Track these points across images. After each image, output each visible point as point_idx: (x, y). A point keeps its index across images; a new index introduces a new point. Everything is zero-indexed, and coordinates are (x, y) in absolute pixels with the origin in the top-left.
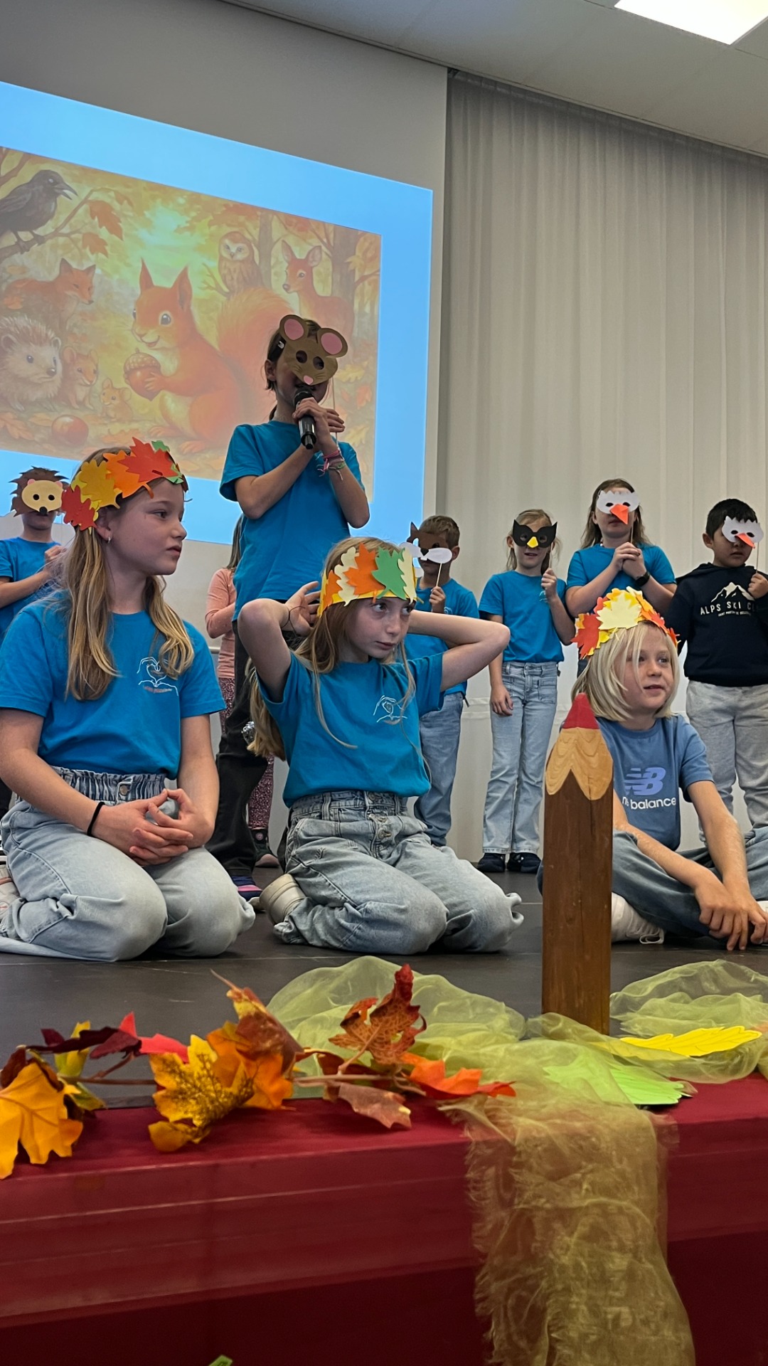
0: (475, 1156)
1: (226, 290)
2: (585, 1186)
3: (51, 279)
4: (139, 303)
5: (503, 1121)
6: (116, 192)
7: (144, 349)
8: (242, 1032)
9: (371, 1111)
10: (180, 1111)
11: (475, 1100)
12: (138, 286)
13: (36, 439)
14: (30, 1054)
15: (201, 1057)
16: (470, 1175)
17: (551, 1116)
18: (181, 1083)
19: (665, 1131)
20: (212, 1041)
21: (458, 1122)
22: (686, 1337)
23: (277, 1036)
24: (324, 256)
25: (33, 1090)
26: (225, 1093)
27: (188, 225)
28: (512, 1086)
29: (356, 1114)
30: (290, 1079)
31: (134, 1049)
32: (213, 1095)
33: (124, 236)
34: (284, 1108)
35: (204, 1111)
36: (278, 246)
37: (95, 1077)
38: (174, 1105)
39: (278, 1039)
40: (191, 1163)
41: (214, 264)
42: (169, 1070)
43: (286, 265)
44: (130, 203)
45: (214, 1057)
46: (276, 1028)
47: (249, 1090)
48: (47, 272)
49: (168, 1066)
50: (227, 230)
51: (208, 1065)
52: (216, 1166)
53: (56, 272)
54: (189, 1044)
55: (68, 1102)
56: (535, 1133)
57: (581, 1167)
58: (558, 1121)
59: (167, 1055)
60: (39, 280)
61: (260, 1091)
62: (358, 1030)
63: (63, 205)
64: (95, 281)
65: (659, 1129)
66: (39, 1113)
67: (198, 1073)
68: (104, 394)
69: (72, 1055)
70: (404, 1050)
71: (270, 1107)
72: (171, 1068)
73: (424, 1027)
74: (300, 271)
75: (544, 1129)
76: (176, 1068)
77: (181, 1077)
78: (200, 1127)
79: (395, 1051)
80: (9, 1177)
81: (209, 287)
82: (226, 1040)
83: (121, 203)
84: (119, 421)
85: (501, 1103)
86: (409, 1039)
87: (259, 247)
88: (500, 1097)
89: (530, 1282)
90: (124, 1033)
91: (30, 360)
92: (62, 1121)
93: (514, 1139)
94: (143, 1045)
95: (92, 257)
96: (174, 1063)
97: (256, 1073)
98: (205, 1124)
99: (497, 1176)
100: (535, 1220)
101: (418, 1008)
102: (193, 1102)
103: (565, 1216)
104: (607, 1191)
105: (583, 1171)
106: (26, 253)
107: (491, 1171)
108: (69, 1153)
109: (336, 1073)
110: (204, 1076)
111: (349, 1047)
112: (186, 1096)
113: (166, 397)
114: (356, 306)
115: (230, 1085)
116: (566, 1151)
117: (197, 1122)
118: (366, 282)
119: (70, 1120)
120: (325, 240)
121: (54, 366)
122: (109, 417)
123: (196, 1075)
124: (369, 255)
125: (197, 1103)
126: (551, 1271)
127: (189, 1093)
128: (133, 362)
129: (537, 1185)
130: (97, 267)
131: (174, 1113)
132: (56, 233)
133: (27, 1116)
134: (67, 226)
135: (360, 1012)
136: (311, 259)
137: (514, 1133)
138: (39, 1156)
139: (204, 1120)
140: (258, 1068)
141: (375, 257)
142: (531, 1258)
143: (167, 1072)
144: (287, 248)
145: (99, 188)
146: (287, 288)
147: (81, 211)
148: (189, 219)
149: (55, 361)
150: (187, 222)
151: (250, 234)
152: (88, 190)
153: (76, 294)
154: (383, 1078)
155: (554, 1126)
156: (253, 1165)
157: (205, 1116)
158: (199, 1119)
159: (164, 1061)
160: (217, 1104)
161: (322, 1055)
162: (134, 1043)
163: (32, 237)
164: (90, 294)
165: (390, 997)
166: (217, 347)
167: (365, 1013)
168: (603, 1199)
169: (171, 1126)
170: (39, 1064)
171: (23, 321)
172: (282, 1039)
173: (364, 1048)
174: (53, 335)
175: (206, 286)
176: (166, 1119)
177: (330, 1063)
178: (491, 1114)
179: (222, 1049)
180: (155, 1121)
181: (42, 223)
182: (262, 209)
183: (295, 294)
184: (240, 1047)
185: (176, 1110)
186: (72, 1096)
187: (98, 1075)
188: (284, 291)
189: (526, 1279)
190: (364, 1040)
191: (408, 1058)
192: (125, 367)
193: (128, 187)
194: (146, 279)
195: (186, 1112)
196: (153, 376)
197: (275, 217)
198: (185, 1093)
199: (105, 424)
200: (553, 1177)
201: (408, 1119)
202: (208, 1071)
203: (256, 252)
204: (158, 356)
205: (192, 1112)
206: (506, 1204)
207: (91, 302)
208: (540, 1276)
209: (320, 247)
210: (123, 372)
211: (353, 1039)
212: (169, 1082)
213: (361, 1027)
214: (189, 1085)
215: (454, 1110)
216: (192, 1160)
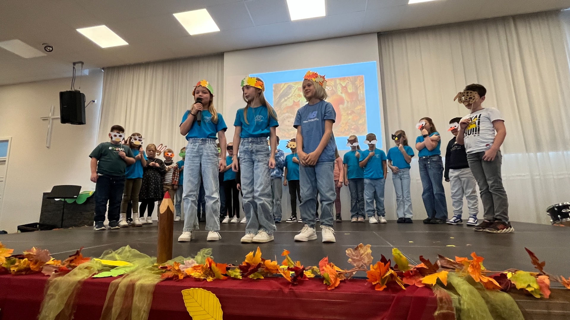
53: (292, 104)
60: (289, 106)
63: (293, 90)
64: (300, 103)
74: (344, 89)
91: (289, 121)
95: (299, 99)
106: (286, 101)
118: (361, 86)
124: (361, 80)
132: (292, 96)
134: (294, 94)
136: (347, 85)
144: (341, 84)
147: (296, 90)
153: (296, 106)
163: (287, 98)
164: (299, 106)
171: (287, 114)
197: (337, 79)
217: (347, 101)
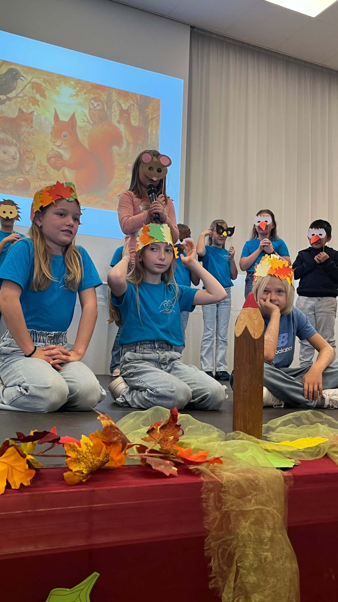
0: (205, 488)
1: (92, 122)
2: (253, 501)
3: (14, 117)
4: (53, 128)
5: (218, 474)
6: (43, 78)
7: (56, 149)
8: (104, 433)
9: (160, 468)
10: (77, 467)
11: (205, 465)
12: (53, 120)
13: (8, 188)
14: (12, 442)
15: (86, 444)
16: (203, 496)
17: (238, 472)
18: (78, 455)
19: (287, 478)
20: (91, 437)
21: (199, 474)
22: (296, 565)
23: (119, 435)
24: (135, 108)
25: (13, 458)
26: (97, 459)
27: (75, 94)
28: (220, 459)
29: (154, 470)
30: (125, 455)
31: (56, 440)
32: (92, 460)
33: (47, 99)
34: (122, 468)
35: (88, 467)
36: (115, 103)
38: (75, 465)
39: (120, 437)
40: (82, 489)
41: (87, 111)
42: (72, 449)
43: (118, 112)
44: (50, 84)
45: (92, 444)
46: (119, 432)
47: (107, 459)
48: (13, 114)
49: (72, 448)
50: (93, 96)
51: (89, 448)
52: (93, 491)
54: (81, 439)
55: (28, 462)
56: (231, 479)
57: (251, 493)
58: (242, 474)
60: (9, 117)
61: (112, 460)
62: (154, 435)
64: (34, 118)
65: (285, 477)
66: (15, 467)
67: (85, 451)
68: (38, 168)
69: (29, 444)
70: (174, 443)
71: (116, 466)
72: (73, 449)
73: (183, 433)
74: (125, 115)
75: (236, 477)
76: (75, 449)
77: (78, 453)
78: (86, 474)
79: (170, 444)
80: (2, 494)
81: (85, 121)
82: (97, 437)
83: (46, 83)
84: (44, 180)
85: (216, 467)
86: (176, 439)
87: (106, 104)
88: (215, 464)
89: (229, 542)
90: (53, 434)
91: (5, 153)
92: (26, 470)
93: (223, 481)
94: (61, 439)
95: (33, 107)
96: (74, 446)
97: (110, 452)
98: (88, 473)
99: (215, 497)
100: (231, 516)
101: (180, 425)
102: (83, 463)
103: (244, 514)
104: (262, 504)
105: (252, 495)
106: (3, 105)
107: (212, 494)
108: (29, 484)
109: (145, 453)
110: (87, 452)
111: (151, 442)
112: (80, 461)
113: (65, 170)
114: (149, 131)
115: (99, 456)
116: (245, 487)
117: (85, 472)
118: (154, 120)
119: (30, 469)
120: (136, 101)
121: (15, 155)
122: (39, 178)
123: (84, 452)
125: (85, 464)
126: (238, 538)
127: (81, 460)
128: (51, 154)
129: (232, 500)
131: (75, 468)
132: (17, 96)
133: (10, 469)
134: (22, 93)
135: (155, 427)
136: (129, 109)
137: (222, 478)
138: (16, 485)
139: (88, 471)
140: (111, 449)
141: (158, 109)
142: (230, 532)
144: (119, 105)
145: (36, 76)
146: (119, 122)
147: (28, 87)
148: (76, 91)
149: (16, 153)
150: (75, 92)
151: (103, 98)
152: (31, 77)
153: (25, 123)
154: (165, 455)
155: (240, 476)
156: (109, 490)
157: (88, 469)
158: (85, 471)
159: (70, 446)
160: (93, 464)
161: (138, 446)
162: (57, 438)
163: (6, 98)
164: (32, 124)
165: (168, 421)
166: (88, 148)
167: (157, 428)
168: (261, 507)
169: (73, 474)
170: (16, 447)
171: (2, 135)
172: (122, 437)
173: (157, 442)
174: (15, 142)
175: (83, 121)
176: (71, 471)
177: (142, 449)
178: (212, 471)
179: (96, 441)
180: (66, 472)
181: (11, 92)
182: (108, 87)
183: (123, 125)
184: (103, 440)
185: (76, 467)
186: (30, 460)
187: (41, 453)
188: (117, 123)
189: (227, 541)
190: (157, 439)
191: (176, 447)
192: (47, 156)
193: (49, 76)
194: (56, 117)
195: (80, 468)
196: (60, 161)
197: (114, 91)
198: (80, 459)
199: (38, 182)
200: (239, 498)
201: (176, 472)
202: (89, 450)
203: (105, 106)
204: (61, 151)
205: (82, 468)
206: (219, 509)
207: (32, 127)
208: (233, 539)
209: (134, 104)
211: (152, 439)
212: (72, 454)
213: (155, 434)
214: (81, 456)
215: (196, 469)
216: (82, 488)
217: (127, 141)
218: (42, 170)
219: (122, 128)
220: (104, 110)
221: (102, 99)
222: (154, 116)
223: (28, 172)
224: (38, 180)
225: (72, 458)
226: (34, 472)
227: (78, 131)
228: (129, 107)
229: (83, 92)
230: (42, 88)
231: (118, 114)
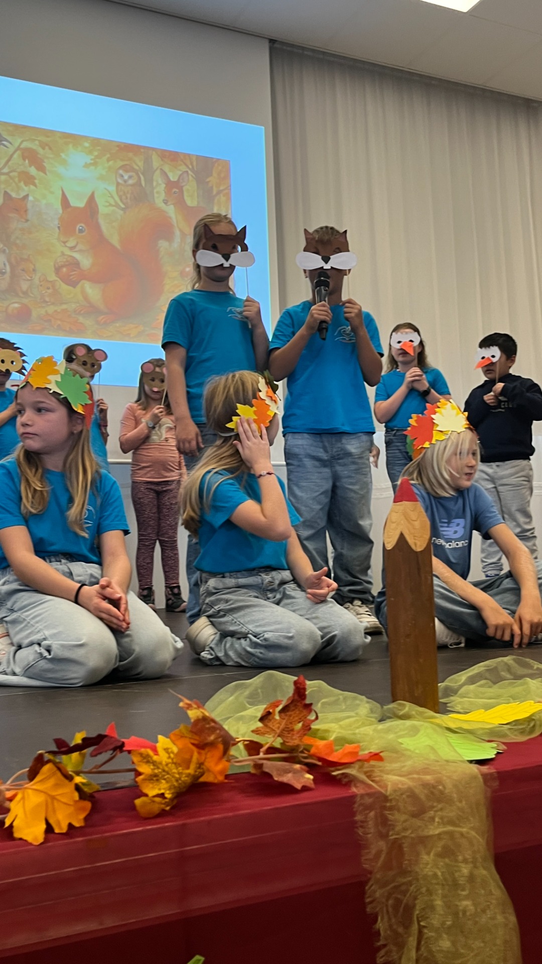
0: (361, 805)
1: (123, 206)
2: (437, 820)
4: (61, 219)
5: (377, 779)
6: (40, 141)
8: (193, 731)
9: (287, 778)
10: (155, 788)
11: (357, 766)
14: (47, 757)
15: (166, 750)
16: (358, 818)
17: (410, 773)
18: (155, 769)
19: (489, 777)
20: (173, 737)
21: (346, 782)
22: (513, 919)
23: (218, 732)
24: (190, 178)
25: (52, 782)
26: (186, 774)
27: (92, 162)
28: (381, 754)
29: (277, 781)
30: (228, 761)
31: (120, 747)
32: (177, 776)
33: (47, 173)
34: (226, 781)
35: (172, 787)
36: (158, 172)
37: (93, 769)
38: (151, 786)
39: (219, 734)
40: (167, 824)
41: (112, 188)
42: (145, 760)
43: (164, 186)
44: (50, 149)
45: (175, 750)
46: (217, 726)
47: (201, 771)
49: (144, 758)
50: (120, 163)
51: (172, 755)
52: (184, 825)
54: (157, 741)
55: (78, 788)
56: (400, 786)
57: (433, 807)
58: (415, 776)
59: (143, 750)
61: (209, 770)
62: (271, 723)
63: (3, 152)
64: (29, 205)
65: (484, 776)
66: (58, 797)
67: (166, 762)
68: (41, 285)
69: (75, 756)
70: (305, 735)
71: (216, 781)
72: (147, 760)
73: (317, 718)
74: (174, 190)
75: (405, 782)
76: (150, 759)
77: (154, 765)
78: (170, 799)
79: (298, 735)
80: (42, 844)
81: (111, 205)
82: (182, 736)
83: (44, 149)
84: (53, 304)
85: (373, 766)
86: (307, 726)
87: (143, 174)
88: (372, 763)
89: (403, 888)
90: (112, 737)
92: (76, 802)
93: (386, 791)
94: (126, 745)
95: (26, 188)
96: (148, 756)
97: (206, 758)
98: (173, 796)
99: (376, 816)
100: (405, 845)
101: (311, 704)
102: (163, 781)
103: (423, 840)
104: (451, 823)
105: (435, 809)
107: (372, 814)
108: (82, 824)
109: (258, 754)
110: (170, 763)
111: (266, 735)
112: (158, 778)
113: (86, 285)
115: (188, 768)
116: (423, 797)
117: (168, 796)
118: (221, 195)
119: (81, 801)
120: (190, 167)
121: (4, 267)
122: (45, 302)
123: (164, 763)
124: (222, 175)
125: (167, 782)
126: (418, 880)
127: (160, 776)
128: (60, 262)
129: (405, 821)
130: (30, 195)
131: (152, 791)
133: (49, 800)
134: (7, 167)
135: (271, 711)
136: (181, 181)
137: (386, 787)
138: (61, 827)
139: (172, 793)
140: (206, 755)
141: (228, 176)
142: (404, 872)
143: (144, 762)
144: (164, 174)
145: (27, 138)
146: (166, 202)
147: (15, 156)
148: (93, 157)
149: (4, 264)
150: (91, 159)
151: (138, 166)
152: (19, 141)
153: (16, 215)
154: (290, 755)
155: (413, 779)
156: (209, 822)
157: (173, 791)
158: (169, 794)
159: (141, 754)
160: (180, 782)
161: (246, 743)
162: (119, 744)
164: (26, 216)
165: (292, 699)
166: (119, 247)
167: (274, 710)
168: (450, 828)
169: (151, 800)
170: (55, 763)
172: (221, 734)
173: (277, 735)
174: (2, 246)
175: (108, 204)
176: (146, 795)
177: (253, 747)
178: (368, 774)
179: (180, 743)
180: (139, 797)
182: (144, 147)
183: (172, 206)
184: (193, 741)
185: (153, 788)
186: (80, 784)
187: (95, 767)
189: (400, 886)
190: (276, 730)
191: (307, 740)
192: (55, 266)
193: (48, 137)
194: (65, 201)
195: (160, 789)
196: (75, 271)
197: (154, 152)
198: (158, 776)
199: (43, 307)
200: (415, 815)
201: (312, 782)
202: (172, 759)
204: (77, 256)
205: (164, 789)
206: (384, 836)
207: (27, 221)
208: (410, 883)
209: (187, 172)
210: (53, 269)
211: (268, 730)
212: (145, 769)
213: (273, 721)
214: (160, 770)
215: (343, 774)
216: (167, 822)
217: (181, 230)
218: (48, 288)
219: (171, 211)
220: (141, 185)
221: (137, 168)
222: (222, 188)
223: (25, 293)
224: (43, 305)
225: (146, 775)
226: (88, 805)
227: (102, 222)
228: (180, 176)
229: (105, 158)
230: (39, 156)
231: (163, 189)
